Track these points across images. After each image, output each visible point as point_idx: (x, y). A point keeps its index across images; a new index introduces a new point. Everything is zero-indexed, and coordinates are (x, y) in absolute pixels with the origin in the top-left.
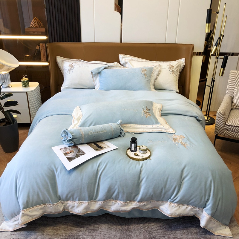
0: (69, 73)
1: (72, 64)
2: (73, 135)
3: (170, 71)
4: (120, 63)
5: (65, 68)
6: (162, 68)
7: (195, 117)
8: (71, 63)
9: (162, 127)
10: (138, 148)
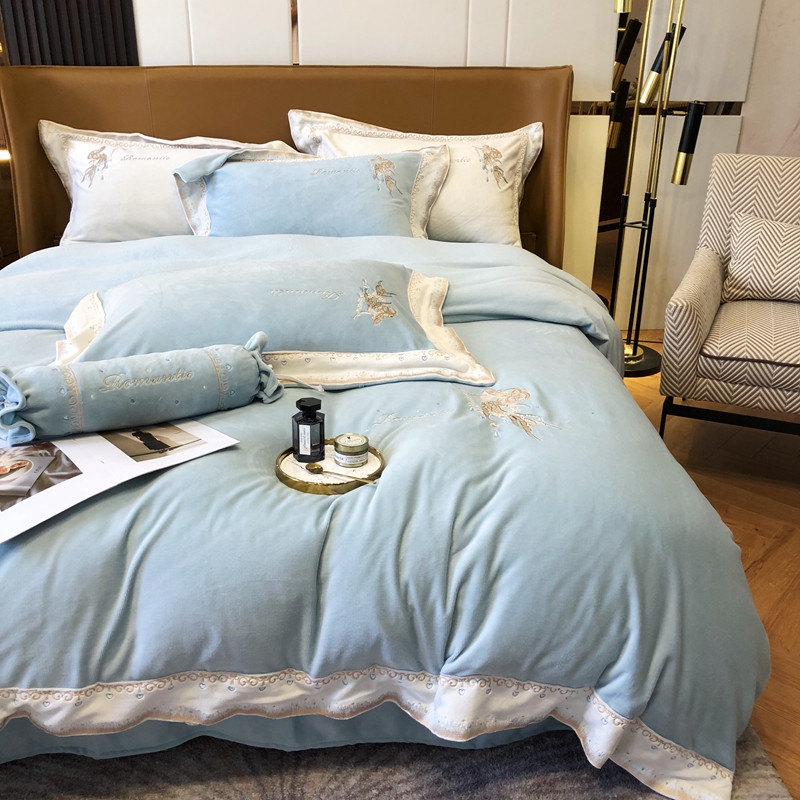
0: (87, 181)
1: (103, 148)
2: (27, 392)
3: (484, 168)
4: (292, 144)
5: (76, 167)
6: (454, 158)
7: (582, 328)
8: (98, 147)
9: (440, 359)
10: (329, 449)
